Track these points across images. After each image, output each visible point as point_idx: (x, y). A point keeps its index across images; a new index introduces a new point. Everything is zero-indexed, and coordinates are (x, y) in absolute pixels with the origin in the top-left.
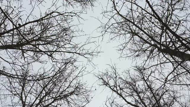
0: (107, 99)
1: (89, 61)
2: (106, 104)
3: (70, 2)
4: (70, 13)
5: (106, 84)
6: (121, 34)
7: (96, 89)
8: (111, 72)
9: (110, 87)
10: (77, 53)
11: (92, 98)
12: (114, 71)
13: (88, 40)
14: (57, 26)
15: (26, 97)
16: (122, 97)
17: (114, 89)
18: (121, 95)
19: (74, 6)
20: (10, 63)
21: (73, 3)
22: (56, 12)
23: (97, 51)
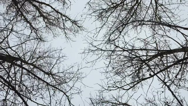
0: (69, 7)
1: (91, 44)
2: (70, 2)
3: (116, 100)
4: (111, 90)
5: (74, 22)
6: (63, 72)
7: (82, 16)
8: (71, 35)
9: (70, 19)
10: (104, 50)
11: (85, 8)
12: (66, 35)
13: (94, 64)
14: (126, 76)
15: (151, 3)
16: (55, 10)
17: (66, 18)
18: (57, 12)
19: (111, 97)
20: (167, 36)
21: (113, 100)
22: (126, 90)
23: (85, 54)
